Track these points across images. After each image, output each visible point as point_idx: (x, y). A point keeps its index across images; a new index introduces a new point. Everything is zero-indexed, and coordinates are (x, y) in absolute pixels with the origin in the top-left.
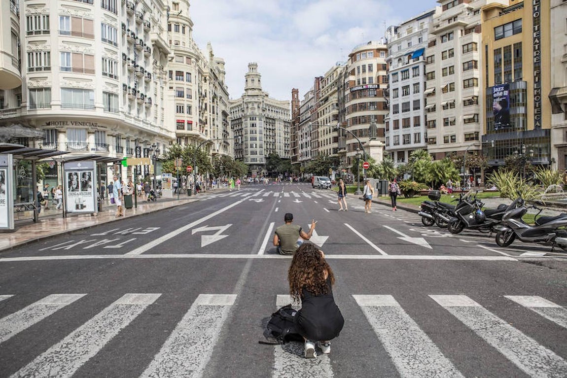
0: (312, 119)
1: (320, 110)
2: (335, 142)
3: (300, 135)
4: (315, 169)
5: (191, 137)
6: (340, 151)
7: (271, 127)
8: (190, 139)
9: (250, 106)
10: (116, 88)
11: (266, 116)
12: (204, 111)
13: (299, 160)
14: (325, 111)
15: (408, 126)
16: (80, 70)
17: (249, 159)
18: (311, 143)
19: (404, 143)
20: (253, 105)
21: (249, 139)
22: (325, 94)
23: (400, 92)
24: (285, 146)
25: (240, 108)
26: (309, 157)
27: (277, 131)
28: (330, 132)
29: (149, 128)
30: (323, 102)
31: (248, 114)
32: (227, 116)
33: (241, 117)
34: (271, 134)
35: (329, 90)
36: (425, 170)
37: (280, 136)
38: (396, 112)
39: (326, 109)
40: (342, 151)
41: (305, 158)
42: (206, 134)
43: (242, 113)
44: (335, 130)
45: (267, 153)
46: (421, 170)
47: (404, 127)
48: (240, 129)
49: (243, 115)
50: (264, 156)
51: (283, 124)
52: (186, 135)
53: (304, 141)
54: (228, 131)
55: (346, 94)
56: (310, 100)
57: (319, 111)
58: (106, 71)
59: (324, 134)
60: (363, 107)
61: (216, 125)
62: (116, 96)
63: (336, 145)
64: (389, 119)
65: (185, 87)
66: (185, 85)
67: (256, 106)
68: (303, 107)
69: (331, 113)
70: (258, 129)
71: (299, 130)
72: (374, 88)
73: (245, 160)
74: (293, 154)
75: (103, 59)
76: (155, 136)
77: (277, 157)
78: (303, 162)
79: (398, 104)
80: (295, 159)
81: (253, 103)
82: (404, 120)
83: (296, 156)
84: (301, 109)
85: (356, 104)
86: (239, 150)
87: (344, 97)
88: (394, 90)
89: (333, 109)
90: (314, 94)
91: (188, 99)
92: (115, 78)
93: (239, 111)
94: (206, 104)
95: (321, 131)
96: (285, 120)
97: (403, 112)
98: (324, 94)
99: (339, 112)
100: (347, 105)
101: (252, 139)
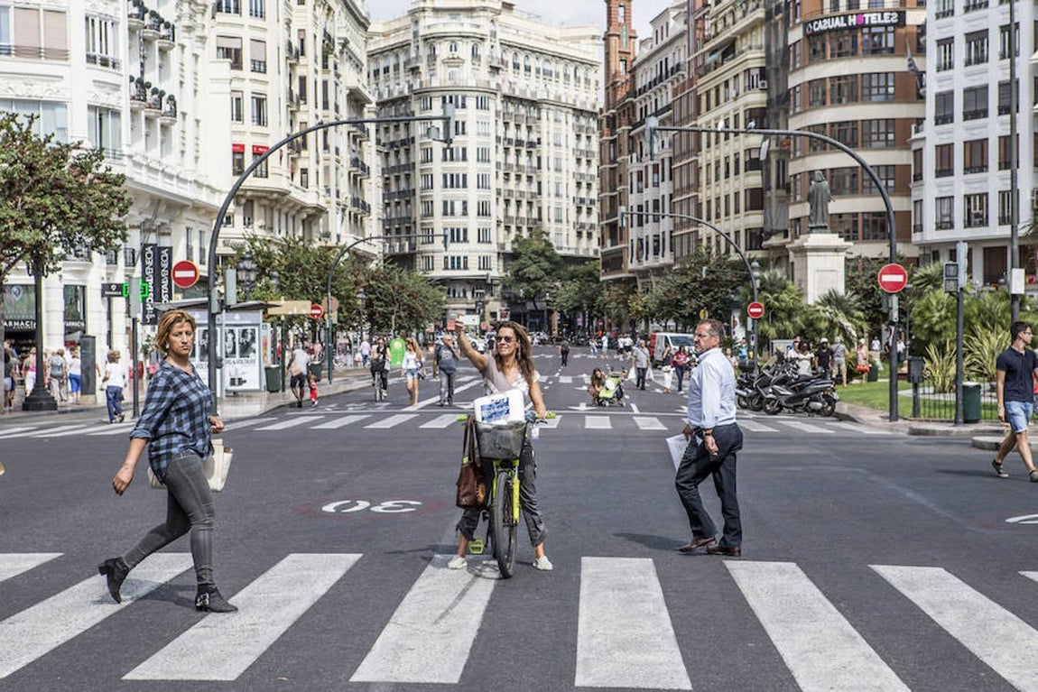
0: (677, 118)
1: (705, 84)
2: (752, 209)
3: (635, 169)
4: (677, 305)
5: (265, 198)
6: (769, 242)
7: (523, 135)
8: (261, 206)
9: (443, 50)
10: (117, 94)
11: (506, 90)
12: (298, 102)
13: (631, 266)
14: (722, 89)
15: (983, 167)
16: (36, 53)
17: (439, 262)
18: (672, 205)
19: (968, 224)
20: (453, 48)
21: (438, 181)
22: (726, 26)
23: (960, 51)
24: (579, 210)
25: (402, 59)
26: (667, 258)
27: (545, 151)
28: (737, 173)
29: (174, 188)
30: (717, 56)
31: (435, 83)
32: (363, 106)
33: (406, 92)
34: (524, 160)
35: (739, 14)
36: (946, 318)
37: (558, 170)
38: (944, 118)
39: (727, 83)
40: (775, 241)
41: (650, 262)
42: (304, 183)
43: (410, 78)
44: (753, 164)
45: (505, 237)
46: (935, 320)
47: (969, 169)
48: (403, 142)
49: (416, 87)
50: (494, 247)
51: (571, 119)
52: (249, 193)
53: (649, 194)
54: (367, 162)
55: (790, 42)
56: (671, 42)
57: (701, 91)
58: (94, 50)
59: (717, 178)
60: (847, 89)
61: (332, 150)
62: (116, 114)
63: (756, 219)
64: (924, 139)
65: (247, 35)
66: (246, 28)
67: (464, 50)
68: (645, 66)
69: (741, 102)
70: (470, 141)
71: (631, 152)
72: (886, 26)
73: (420, 263)
74: (608, 242)
75: (87, 19)
76: (183, 207)
77: (546, 253)
78: (644, 273)
79: (952, 93)
80: (614, 261)
81: (454, 39)
82: (969, 145)
83: (621, 251)
84: (639, 72)
85: (824, 79)
86: (399, 226)
87: (787, 47)
88: (940, 42)
89: (750, 87)
90: (686, 22)
91: (256, 76)
92: (114, 66)
93: (396, 67)
94: (303, 80)
95: (708, 165)
96: (578, 106)
97: (966, 118)
98: (720, 26)
99: (769, 102)
100: (794, 81)
101: (452, 181)
